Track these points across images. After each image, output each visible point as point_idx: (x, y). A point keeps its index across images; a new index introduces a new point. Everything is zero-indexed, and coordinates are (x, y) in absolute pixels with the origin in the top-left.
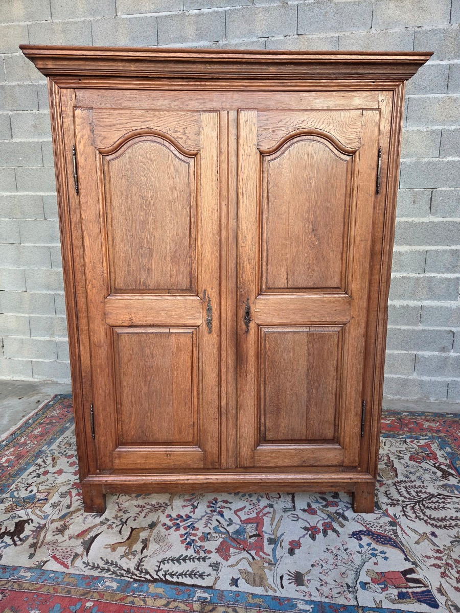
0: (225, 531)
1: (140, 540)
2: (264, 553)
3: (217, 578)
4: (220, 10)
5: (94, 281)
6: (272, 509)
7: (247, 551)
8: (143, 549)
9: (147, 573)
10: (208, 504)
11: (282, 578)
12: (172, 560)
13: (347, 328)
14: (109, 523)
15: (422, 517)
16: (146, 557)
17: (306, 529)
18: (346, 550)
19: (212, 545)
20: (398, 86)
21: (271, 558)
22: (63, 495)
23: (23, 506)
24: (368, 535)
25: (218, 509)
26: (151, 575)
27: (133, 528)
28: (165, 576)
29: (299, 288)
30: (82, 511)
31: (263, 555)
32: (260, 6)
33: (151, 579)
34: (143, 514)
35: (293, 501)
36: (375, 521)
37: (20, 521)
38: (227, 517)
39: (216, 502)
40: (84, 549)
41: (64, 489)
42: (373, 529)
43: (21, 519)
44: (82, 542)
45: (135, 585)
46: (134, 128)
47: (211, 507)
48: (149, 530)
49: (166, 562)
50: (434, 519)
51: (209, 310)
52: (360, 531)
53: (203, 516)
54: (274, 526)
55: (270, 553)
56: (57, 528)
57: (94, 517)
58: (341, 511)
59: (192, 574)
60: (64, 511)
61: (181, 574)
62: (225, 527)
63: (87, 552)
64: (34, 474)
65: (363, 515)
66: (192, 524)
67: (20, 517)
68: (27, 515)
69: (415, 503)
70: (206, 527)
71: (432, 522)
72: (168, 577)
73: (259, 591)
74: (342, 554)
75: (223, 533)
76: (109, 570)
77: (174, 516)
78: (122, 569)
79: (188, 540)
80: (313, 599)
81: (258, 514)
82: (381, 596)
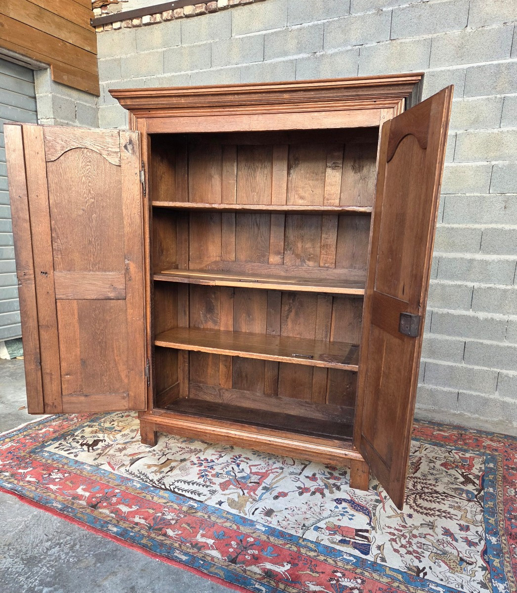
0: (234, 475)
1: (170, 466)
2: (254, 493)
3: (210, 498)
4: (319, 22)
6: (281, 470)
7: (242, 489)
8: (169, 471)
9: (164, 484)
10: (232, 457)
11: (256, 509)
12: (185, 482)
14: (155, 453)
16: (168, 476)
17: (299, 488)
18: (322, 507)
19: (218, 481)
20: (397, 103)
21: (258, 497)
22: (132, 431)
23: (104, 431)
24: (349, 503)
25: (238, 462)
26: (165, 486)
27: (169, 459)
28: (174, 489)
30: (140, 443)
32: (356, 15)
33: (164, 488)
34: (181, 453)
35: (303, 470)
36: (364, 496)
37: (97, 439)
38: (241, 468)
39: (240, 457)
40: (130, 463)
42: (357, 500)
43: (99, 439)
44: (131, 459)
45: (152, 489)
47: (234, 459)
48: (179, 462)
49: (180, 482)
50: (420, 507)
52: (344, 499)
53: (224, 463)
54: (275, 481)
55: (259, 494)
56: (119, 448)
57: (146, 447)
58: (339, 484)
59: (193, 492)
60: (128, 440)
61: (186, 491)
63: (131, 465)
64: (120, 415)
65: (357, 490)
66: (212, 466)
70: (221, 469)
71: (418, 508)
72: (176, 490)
73: (234, 511)
74: (316, 508)
75: (231, 475)
76: (139, 477)
77: (202, 458)
79: (203, 474)
80: (270, 525)
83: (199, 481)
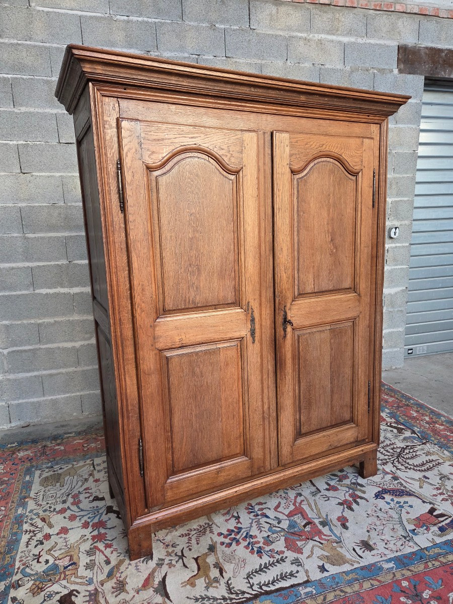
0: (280, 529)
1: (212, 566)
2: (325, 535)
3: (307, 572)
4: (150, 20)
5: (143, 305)
6: (302, 497)
7: (311, 539)
8: (221, 574)
9: (243, 593)
10: (247, 511)
11: (354, 550)
12: (256, 572)
13: (357, 322)
14: (167, 562)
15: (409, 467)
16: (230, 579)
17: (340, 504)
18: (381, 510)
19: (280, 545)
21: (333, 537)
22: (90, 553)
23: (51, 580)
24: (386, 493)
25: (259, 513)
26: (248, 593)
27: (195, 557)
28: (261, 588)
29: (323, 292)
30: (127, 561)
31: (326, 538)
32: (190, 23)
33: (251, 596)
34: (194, 541)
35: (314, 486)
36: (383, 480)
37: (61, 597)
38: (272, 517)
39: (252, 506)
40: (161, 596)
41: (86, 546)
42: (386, 487)
43: (62, 594)
44: (153, 591)
46: (182, 144)
47: (252, 512)
48: (213, 554)
49: (251, 576)
50: (417, 466)
51: (253, 320)
52: (379, 492)
53: (251, 523)
54: (315, 511)
55: (329, 533)
56: (113, 588)
57: (145, 562)
58: (354, 481)
59: (283, 577)
60: (107, 569)
61: (273, 582)
62: (277, 525)
63: (168, 598)
64: (33, 543)
65: (371, 478)
66: (247, 533)
67: (58, 593)
68: (65, 587)
69: (397, 458)
70: (261, 532)
71: (418, 468)
72: (265, 588)
73: (346, 567)
74: (380, 514)
75: (280, 532)
77: (226, 533)
78: (217, 599)
79: (255, 549)
80: (389, 557)
81: (294, 504)
82: (430, 536)
83: (266, 559)
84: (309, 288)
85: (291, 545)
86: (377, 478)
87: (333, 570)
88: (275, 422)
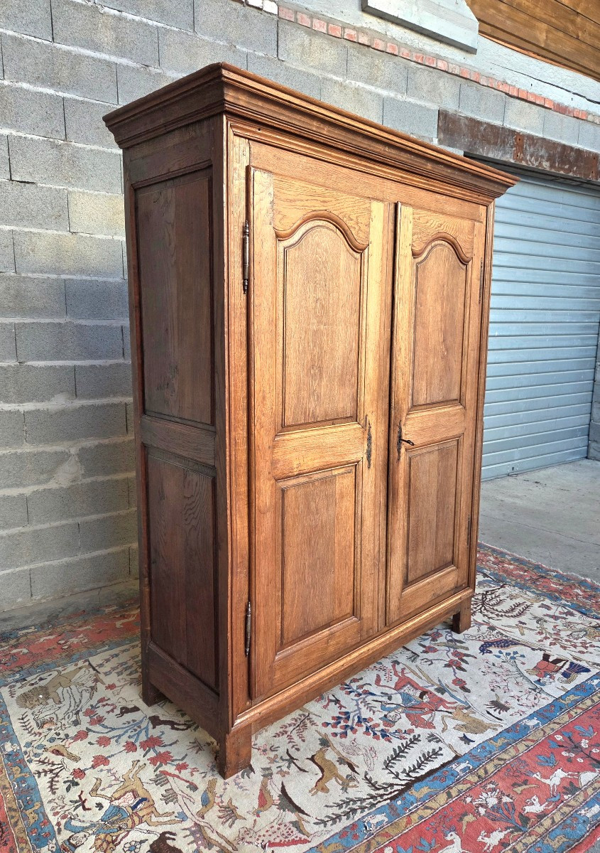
0: (394, 706)
2: (449, 703)
3: (450, 747)
4: (150, 22)
5: (263, 418)
6: (401, 664)
7: (436, 710)
8: (353, 770)
9: (392, 785)
10: (344, 692)
11: (488, 713)
12: (393, 759)
13: (462, 440)
15: (500, 614)
16: (366, 774)
17: (446, 666)
18: (494, 665)
19: (404, 723)
21: (459, 703)
23: (120, 828)
24: (490, 646)
25: (360, 691)
26: (397, 785)
27: (310, 757)
28: (409, 776)
29: (434, 403)
30: (220, 781)
31: (452, 706)
32: (203, 37)
33: (403, 787)
35: (408, 650)
36: (480, 633)
37: (151, 846)
38: (379, 694)
39: (348, 686)
40: (292, 812)
41: (149, 773)
42: (486, 639)
44: (278, 808)
45: (399, 802)
46: (314, 209)
47: (351, 692)
48: (329, 748)
49: (390, 764)
50: (507, 612)
51: (369, 439)
52: (482, 646)
53: (357, 705)
54: (423, 678)
55: (452, 700)
56: (220, 817)
57: (245, 776)
58: (449, 638)
59: (427, 758)
60: (197, 796)
61: (419, 765)
62: (389, 702)
63: (303, 812)
64: (61, 787)
65: (465, 632)
66: (359, 717)
67: (142, 842)
68: (149, 832)
69: (483, 605)
70: (374, 712)
71: (510, 614)
73: (490, 734)
74: (495, 669)
75: (395, 708)
77: (332, 721)
78: (365, 799)
80: (528, 713)
81: (396, 674)
82: (557, 684)
83: (396, 743)
84: (422, 399)
85: (416, 721)
86: (473, 631)
87: (478, 739)
88: (384, 569)
